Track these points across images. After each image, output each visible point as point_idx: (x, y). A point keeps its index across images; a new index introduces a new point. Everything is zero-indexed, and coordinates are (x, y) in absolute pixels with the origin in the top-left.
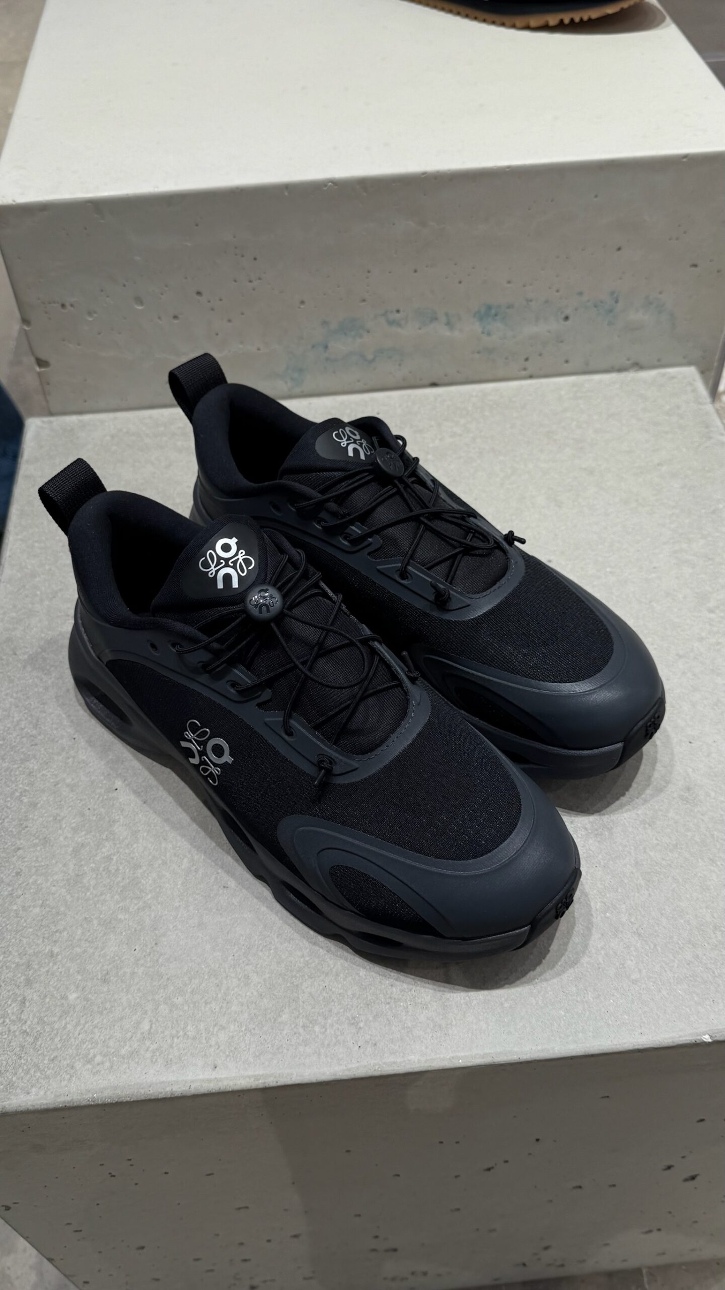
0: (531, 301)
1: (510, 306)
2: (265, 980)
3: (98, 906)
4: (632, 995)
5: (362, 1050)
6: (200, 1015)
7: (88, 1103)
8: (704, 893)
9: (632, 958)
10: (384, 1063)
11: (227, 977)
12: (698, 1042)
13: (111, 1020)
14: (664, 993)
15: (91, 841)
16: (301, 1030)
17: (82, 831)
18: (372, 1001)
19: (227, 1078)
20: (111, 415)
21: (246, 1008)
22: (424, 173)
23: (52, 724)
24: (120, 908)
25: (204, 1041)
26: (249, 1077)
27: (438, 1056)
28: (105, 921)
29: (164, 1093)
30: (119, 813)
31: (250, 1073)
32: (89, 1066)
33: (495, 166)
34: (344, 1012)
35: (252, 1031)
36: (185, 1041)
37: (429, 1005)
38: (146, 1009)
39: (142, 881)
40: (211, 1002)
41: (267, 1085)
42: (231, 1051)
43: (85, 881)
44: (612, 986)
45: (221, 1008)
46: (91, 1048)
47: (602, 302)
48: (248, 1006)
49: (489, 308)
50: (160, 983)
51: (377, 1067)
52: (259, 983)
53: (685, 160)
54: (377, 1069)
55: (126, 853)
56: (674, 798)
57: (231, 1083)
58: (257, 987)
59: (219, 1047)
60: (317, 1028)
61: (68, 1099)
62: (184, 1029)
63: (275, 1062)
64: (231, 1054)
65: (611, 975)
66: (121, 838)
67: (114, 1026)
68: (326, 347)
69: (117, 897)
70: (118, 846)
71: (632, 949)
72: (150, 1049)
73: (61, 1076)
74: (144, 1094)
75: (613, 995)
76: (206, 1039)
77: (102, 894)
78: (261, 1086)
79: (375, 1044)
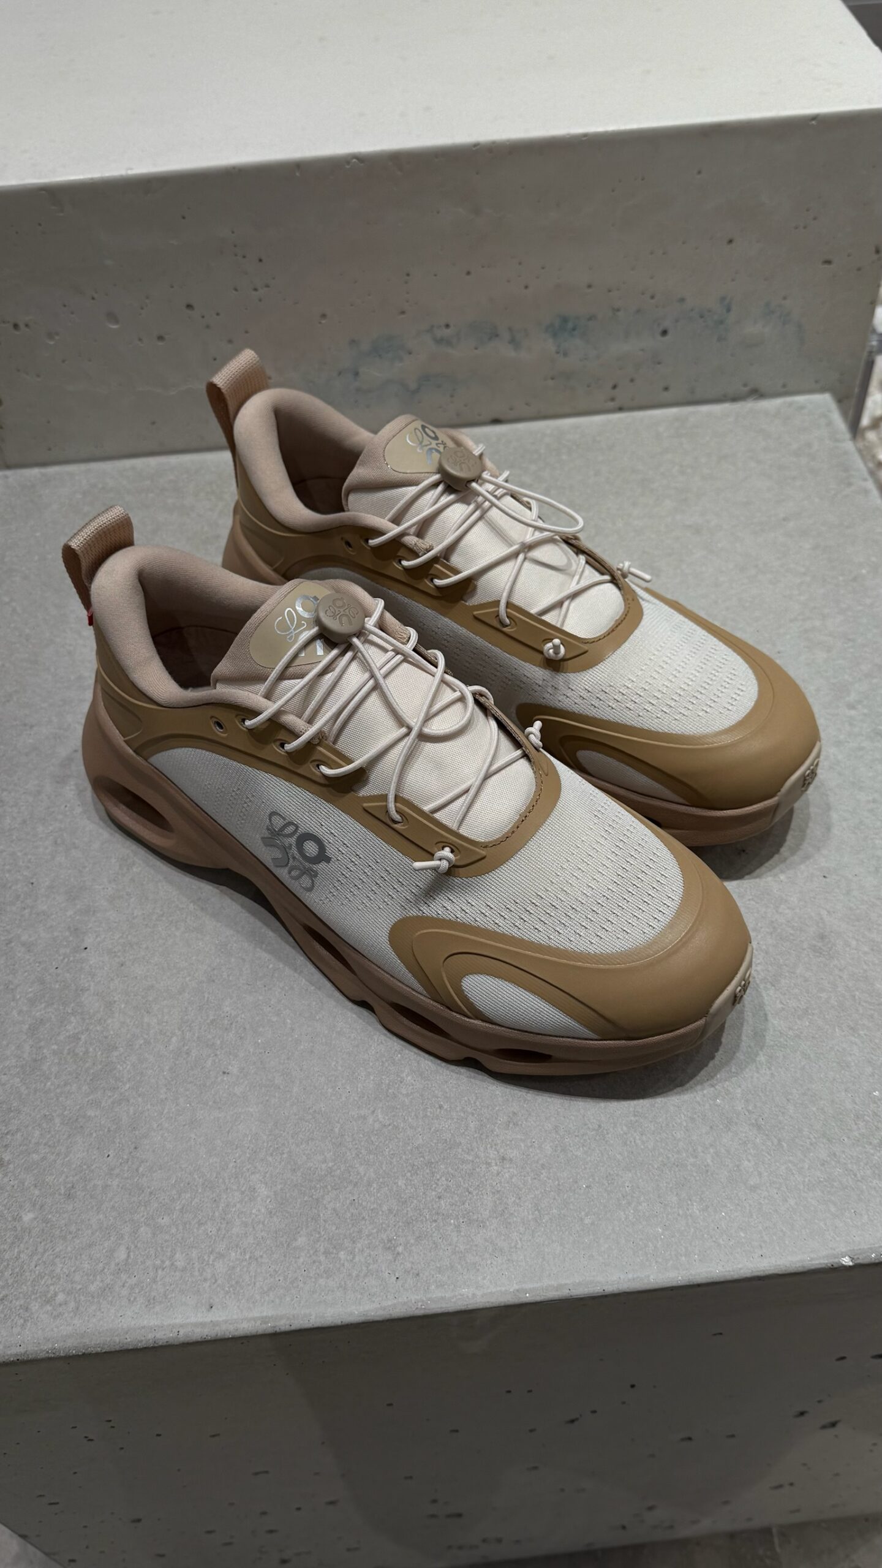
0: (618, 310)
1: (592, 318)
2: (275, 1193)
3: (61, 1099)
4: (750, 1206)
5: (400, 1282)
6: (192, 1239)
7: (47, 1355)
8: (843, 1072)
9: (750, 1158)
10: (429, 1299)
11: (227, 1189)
12: (835, 1266)
13: (77, 1247)
14: (792, 1202)
15: (53, 1017)
16: (322, 1258)
17: (41, 1003)
18: (414, 1218)
19: (226, 1322)
20: (83, 467)
21: (251, 1229)
22: (476, 145)
23: (4, 865)
24: (91, 1102)
25: (196, 1273)
26: (255, 1319)
27: (499, 1289)
28: (70, 1119)
29: (144, 1342)
30: (90, 979)
31: (256, 1313)
32: (49, 1308)
33: (568, 134)
34: (377, 1232)
35: (259, 1260)
36: (173, 1273)
37: (488, 1223)
38: (122, 1232)
39: (119, 1066)
40: (206, 1222)
41: (277, 1330)
42: (232, 1286)
43: (45, 1068)
44: (724, 1194)
45: (219, 1230)
46: (51, 1284)
47: (709, 311)
48: (254, 1228)
49: (565, 320)
50: (141, 1198)
51: (420, 1304)
52: (268, 1197)
53: (814, 122)
54: (419, 1306)
55: (98, 1031)
56: (804, 949)
57: (231, 1328)
58: (266, 1201)
59: (216, 1281)
60: (342, 1255)
61: (22, 1350)
62: (171, 1257)
63: (288, 1299)
64: (231, 1289)
65: (722, 1180)
66: (91, 1011)
67: (81, 1255)
68: (357, 374)
69: (85, 1088)
70: (87, 1021)
71: (749, 1146)
72: (127, 1285)
73: (13, 1320)
74: (119, 1342)
75: (726, 1206)
76: (199, 1271)
77: (65, 1085)
78: (270, 1331)
79: (418, 1275)
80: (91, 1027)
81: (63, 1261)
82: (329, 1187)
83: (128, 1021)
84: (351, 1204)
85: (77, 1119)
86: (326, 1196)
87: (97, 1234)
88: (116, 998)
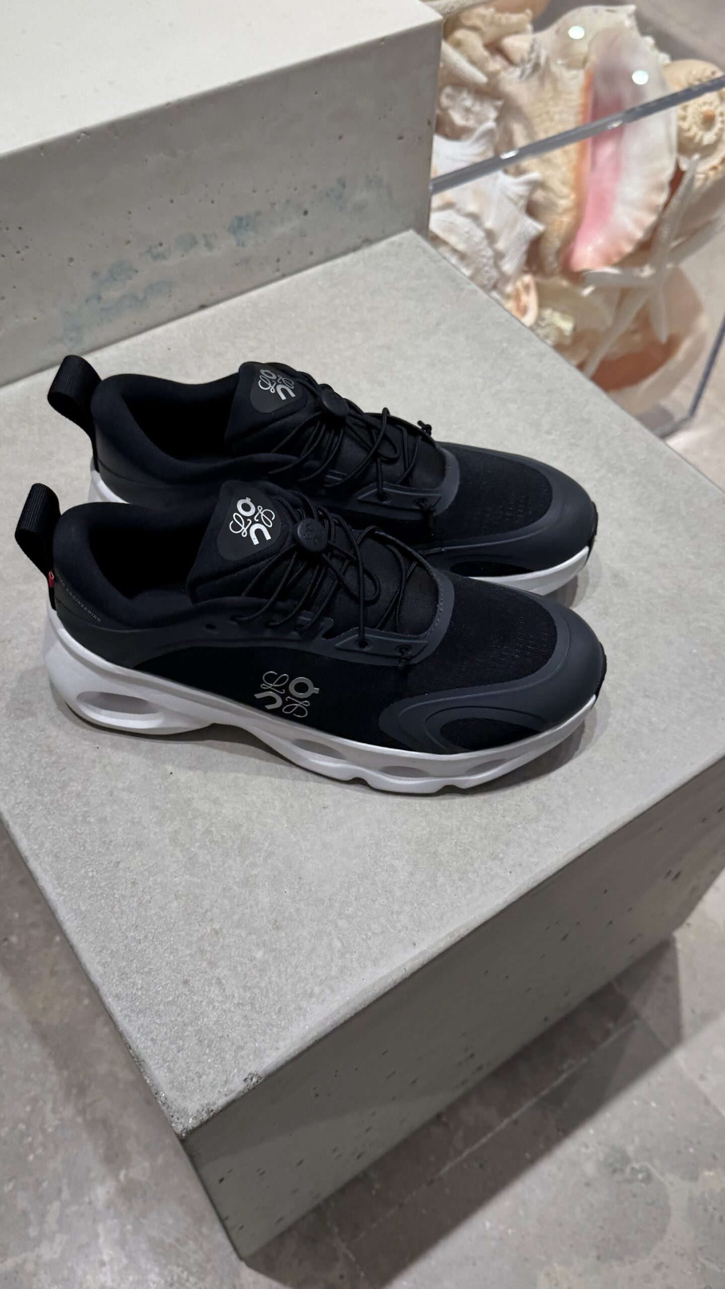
0: (275, 204)
1: (257, 213)
2: (407, 861)
3: (227, 874)
5: (513, 874)
6: (375, 913)
7: (333, 1028)
10: (536, 875)
11: (376, 874)
13: (305, 955)
15: (181, 826)
16: (460, 883)
17: (167, 821)
18: (497, 835)
19: (429, 948)
21: (407, 889)
23: (65, 745)
24: (249, 866)
25: (392, 930)
26: (446, 937)
28: (243, 882)
29: (388, 986)
30: (189, 791)
31: (443, 934)
32: (314, 1000)
33: (229, 84)
34: (482, 853)
35: (424, 903)
36: (377, 938)
37: (540, 818)
38: (328, 931)
40: (376, 899)
41: (462, 936)
42: (418, 926)
43: (200, 860)
44: (652, 741)
45: (387, 899)
46: (305, 986)
47: (332, 190)
48: (408, 887)
49: (239, 220)
50: (325, 906)
51: (533, 880)
52: (403, 865)
55: (220, 821)
57: (435, 950)
58: (404, 869)
59: (407, 929)
60: (471, 876)
61: (315, 1033)
62: (370, 929)
63: (456, 916)
64: (419, 928)
65: (647, 733)
66: (206, 811)
67: (311, 958)
68: (99, 298)
69: (238, 859)
70: (208, 818)
72: (354, 959)
73: (296, 1020)
75: (657, 746)
76: (392, 928)
77: (223, 863)
78: (458, 939)
79: (520, 864)
80: (214, 820)
81: (302, 968)
82: (436, 842)
83: (237, 806)
84: (456, 845)
85: (247, 880)
86: (438, 848)
87: (313, 940)
88: (217, 796)
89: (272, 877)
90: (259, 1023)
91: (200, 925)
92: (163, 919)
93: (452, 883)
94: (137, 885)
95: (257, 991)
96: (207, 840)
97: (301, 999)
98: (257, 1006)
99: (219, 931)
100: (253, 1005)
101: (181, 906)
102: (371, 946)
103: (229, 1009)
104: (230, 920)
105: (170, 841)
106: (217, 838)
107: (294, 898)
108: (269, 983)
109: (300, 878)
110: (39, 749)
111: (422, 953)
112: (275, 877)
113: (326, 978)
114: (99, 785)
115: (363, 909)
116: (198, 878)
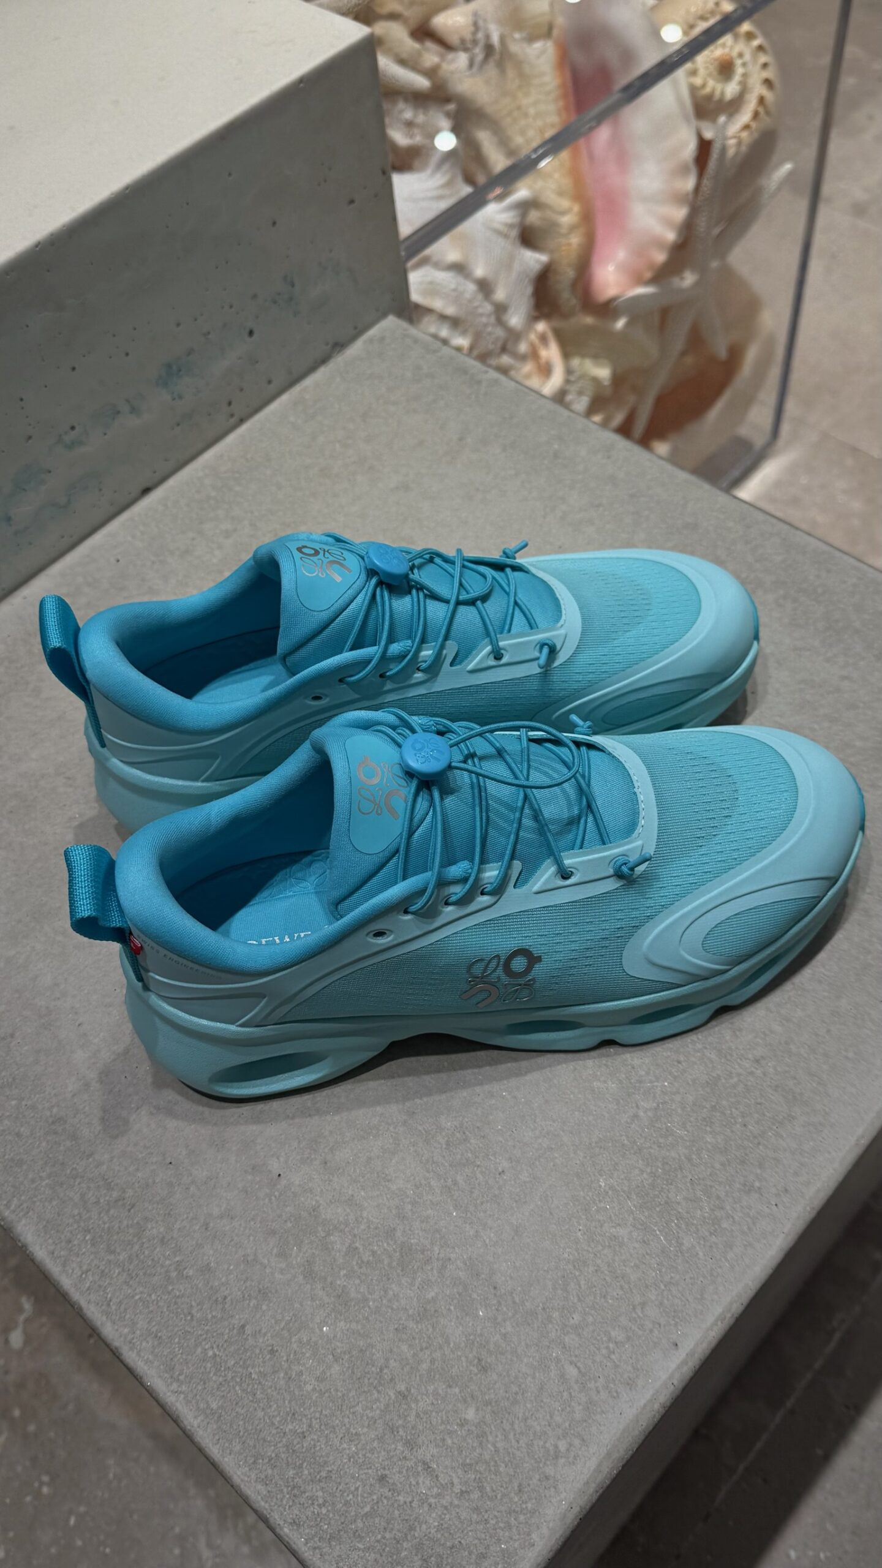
80: (356, 1231)
81: (534, 1418)
82: (664, 1186)
83: (381, 1201)
84: (692, 1184)
85: (425, 1309)
86: (670, 1195)
87: (537, 1375)
88: (350, 1193)
89: (457, 1296)
90: (496, 1514)
91: (379, 1392)
92: (327, 1395)
93: (702, 1242)
94: (277, 1354)
95: (481, 1468)
96: (355, 1263)
97: (545, 1463)
98: (488, 1489)
99: (406, 1393)
100: (481, 1489)
101: (345, 1370)
102: (618, 1363)
103: (451, 1504)
104: (418, 1374)
105: (305, 1277)
106: (367, 1256)
107: (496, 1319)
108: (495, 1451)
109: (495, 1288)
110: (92, 1185)
111: (691, 1354)
112: (460, 1294)
113: (570, 1425)
114: (187, 1218)
115: (593, 1312)
116: (357, 1322)
